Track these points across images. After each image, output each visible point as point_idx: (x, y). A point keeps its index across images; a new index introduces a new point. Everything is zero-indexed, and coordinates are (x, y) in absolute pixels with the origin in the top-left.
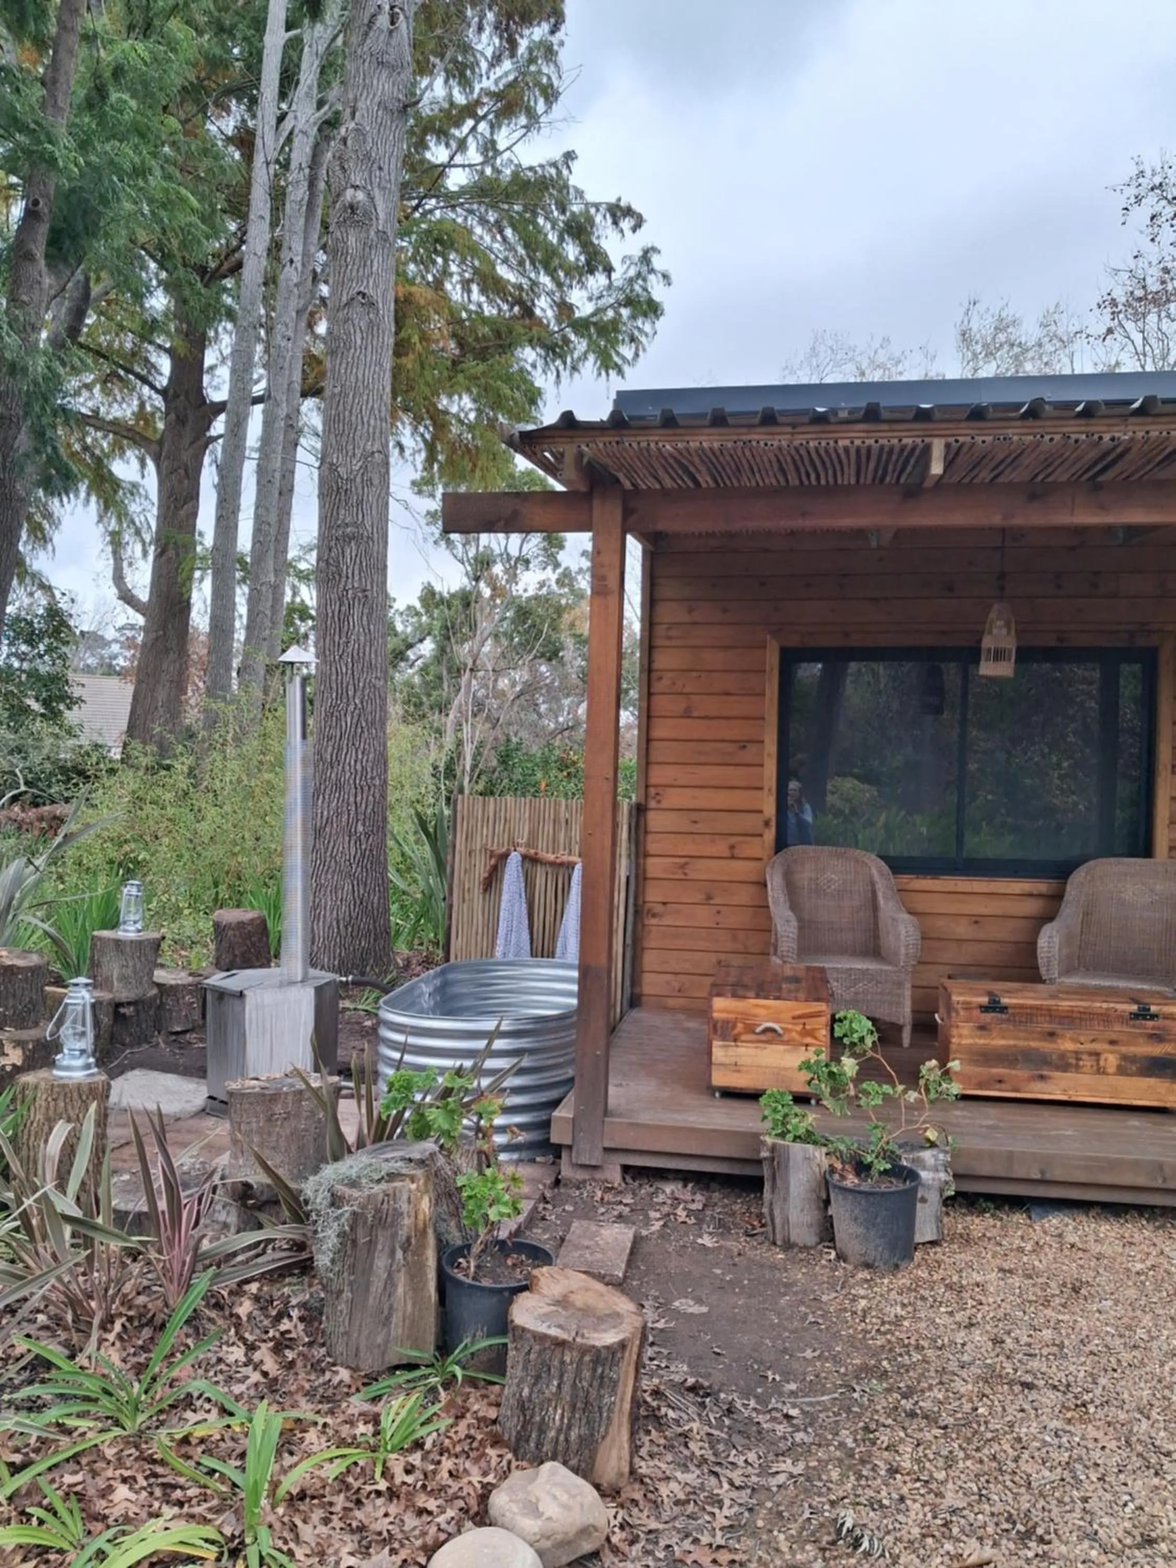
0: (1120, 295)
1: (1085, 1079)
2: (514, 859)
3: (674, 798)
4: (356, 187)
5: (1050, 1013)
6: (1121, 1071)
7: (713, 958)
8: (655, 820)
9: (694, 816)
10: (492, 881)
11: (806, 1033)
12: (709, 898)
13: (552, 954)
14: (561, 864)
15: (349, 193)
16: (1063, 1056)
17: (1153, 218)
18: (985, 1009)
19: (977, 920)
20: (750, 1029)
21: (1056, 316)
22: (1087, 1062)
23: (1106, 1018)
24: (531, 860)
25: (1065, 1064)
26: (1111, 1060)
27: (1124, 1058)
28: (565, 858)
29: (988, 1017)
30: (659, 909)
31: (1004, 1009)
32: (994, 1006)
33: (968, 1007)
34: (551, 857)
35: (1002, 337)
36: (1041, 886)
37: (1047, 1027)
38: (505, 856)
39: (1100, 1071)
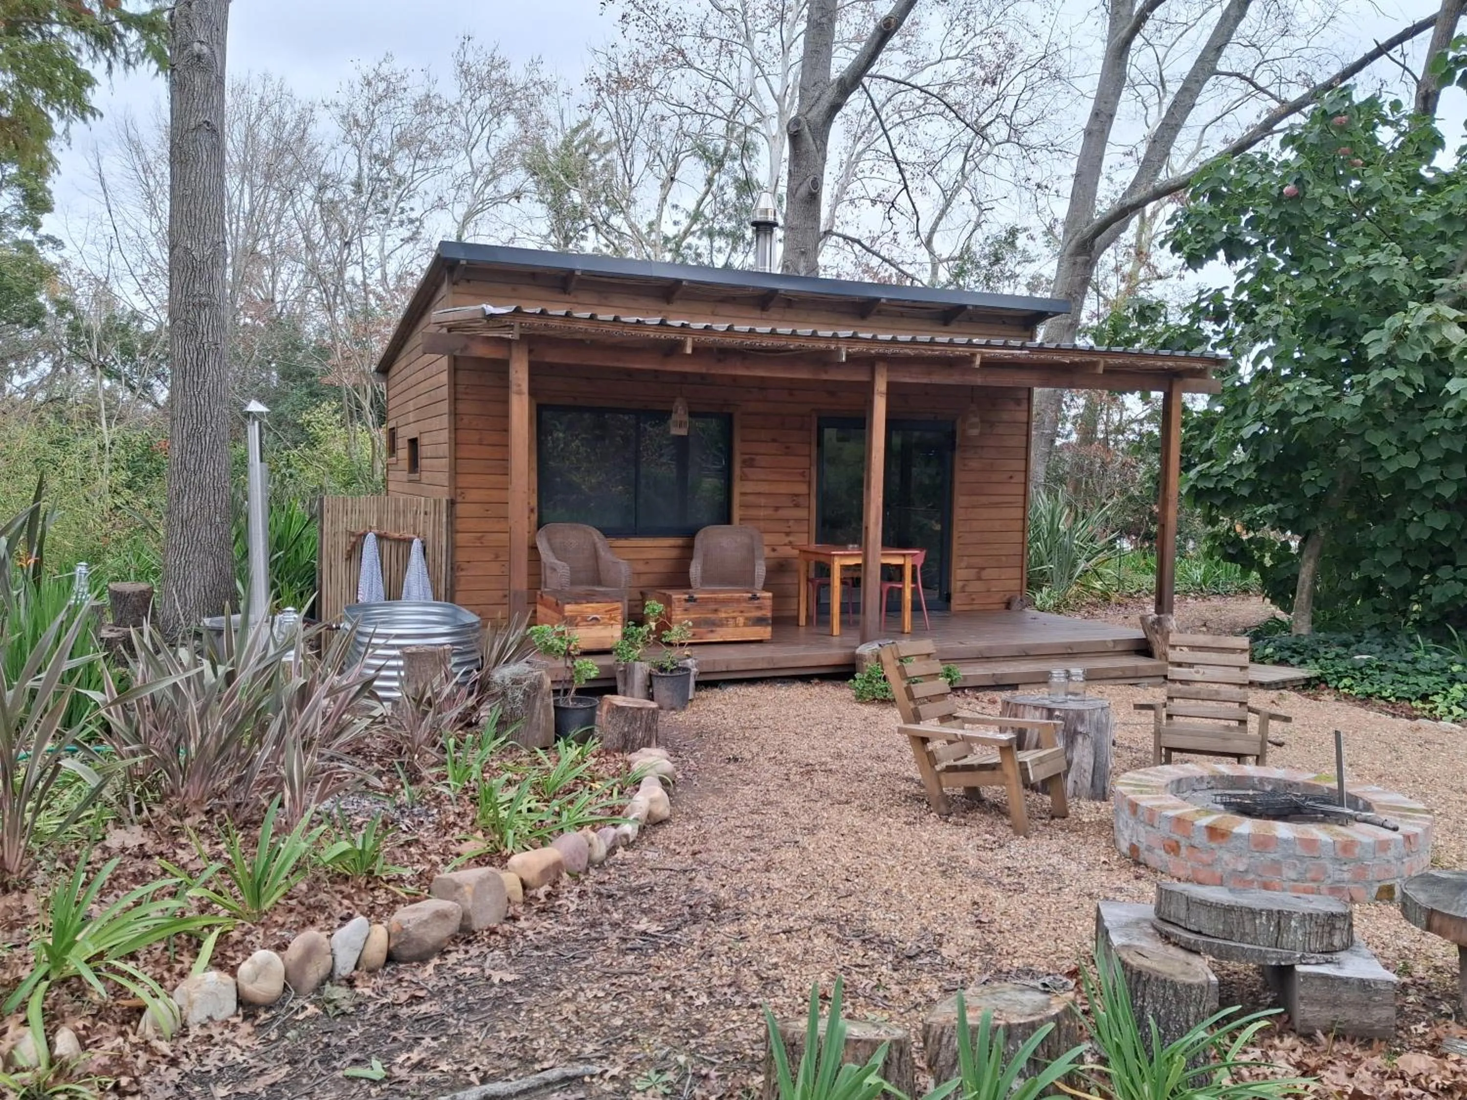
0: (602, 74)
1: (730, 630)
2: (371, 537)
3: (474, 495)
4: (201, 42)
5: (716, 601)
6: (745, 625)
7: (501, 593)
8: (460, 509)
9: (487, 506)
10: (354, 552)
11: (611, 619)
12: (497, 556)
13: (399, 598)
14: (404, 540)
15: (196, 46)
16: (721, 620)
17: (624, 17)
18: (687, 601)
19: (647, 562)
20: (585, 619)
21: (539, 66)
22: (731, 622)
23: (738, 601)
24: (380, 537)
25: (721, 624)
26: (741, 620)
27: (747, 619)
28: (407, 536)
29: (688, 605)
30: (465, 565)
31: (695, 600)
32: (691, 599)
33: (679, 600)
34: (397, 535)
35: (495, 75)
36: (679, 541)
37: (714, 607)
38: (364, 535)
39: (737, 626)
